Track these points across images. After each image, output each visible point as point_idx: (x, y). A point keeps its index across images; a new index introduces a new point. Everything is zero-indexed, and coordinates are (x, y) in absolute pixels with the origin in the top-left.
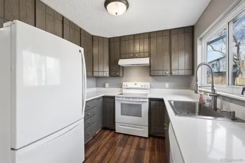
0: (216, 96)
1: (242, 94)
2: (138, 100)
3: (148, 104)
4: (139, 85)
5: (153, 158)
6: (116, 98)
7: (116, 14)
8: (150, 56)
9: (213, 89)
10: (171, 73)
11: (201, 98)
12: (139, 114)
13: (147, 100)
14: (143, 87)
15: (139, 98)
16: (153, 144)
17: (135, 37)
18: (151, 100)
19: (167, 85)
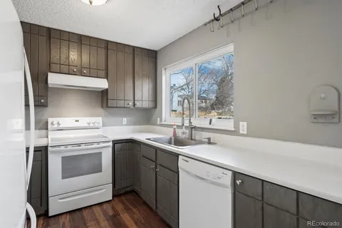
0: (192, 128)
1: (210, 124)
2: (95, 146)
3: (110, 149)
4: (84, 121)
5: (136, 216)
6: (50, 149)
7: (91, 3)
8: (107, 77)
9: (190, 122)
10: (134, 105)
11: (175, 132)
12: (98, 169)
13: (111, 144)
14: (91, 125)
15: (98, 143)
16: (123, 203)
17: (82, 40)
18: (115, 142)
19: (125, 120)
